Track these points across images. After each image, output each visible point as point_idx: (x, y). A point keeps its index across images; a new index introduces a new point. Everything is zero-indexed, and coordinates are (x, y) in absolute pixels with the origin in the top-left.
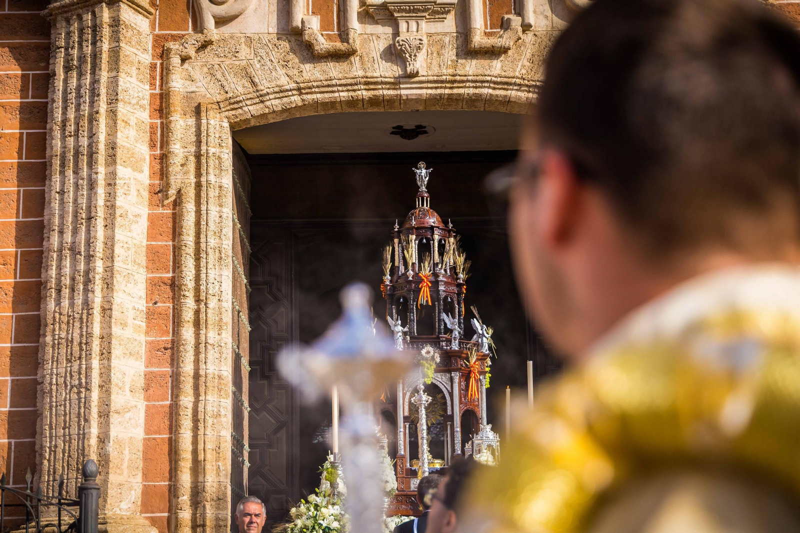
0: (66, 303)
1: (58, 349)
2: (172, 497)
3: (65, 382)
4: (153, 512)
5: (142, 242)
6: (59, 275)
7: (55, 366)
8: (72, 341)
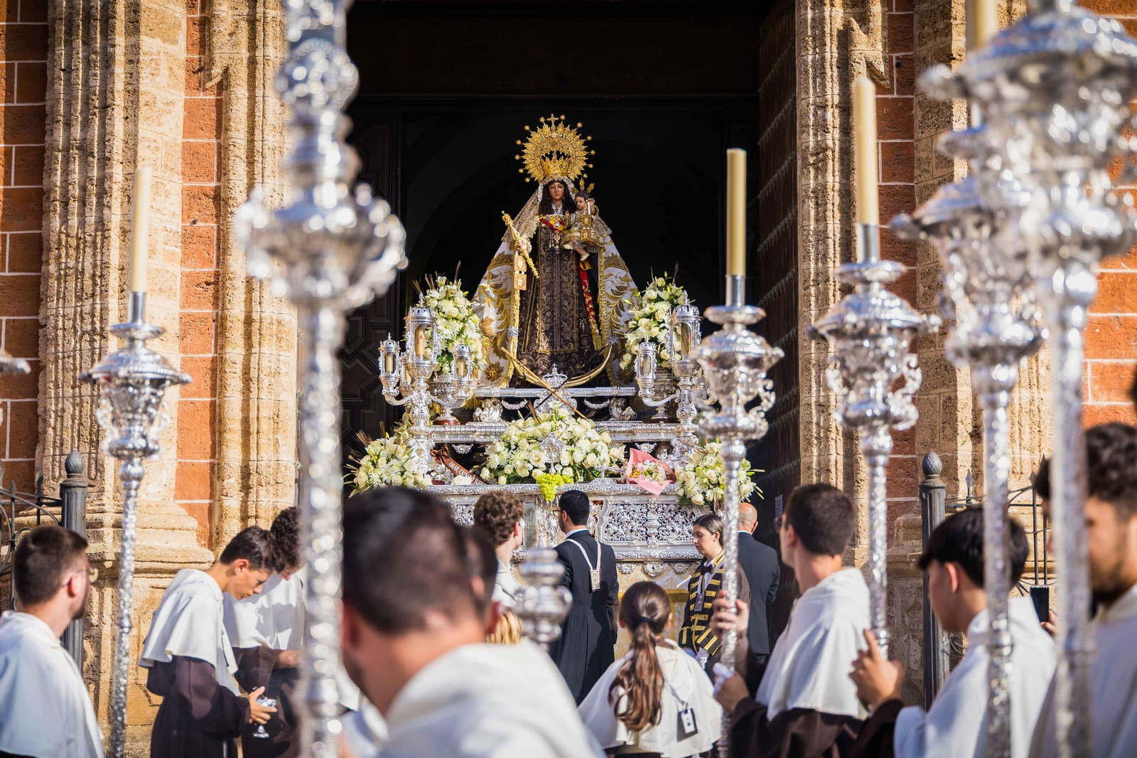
0: (74, 221)
1: (66, 281)
2: (215, 480)
3: (74, 327)
4: (190, 498)
5: (176, 139)
6: (66, 183)
7: (60, 305)
8: (83, 272)
